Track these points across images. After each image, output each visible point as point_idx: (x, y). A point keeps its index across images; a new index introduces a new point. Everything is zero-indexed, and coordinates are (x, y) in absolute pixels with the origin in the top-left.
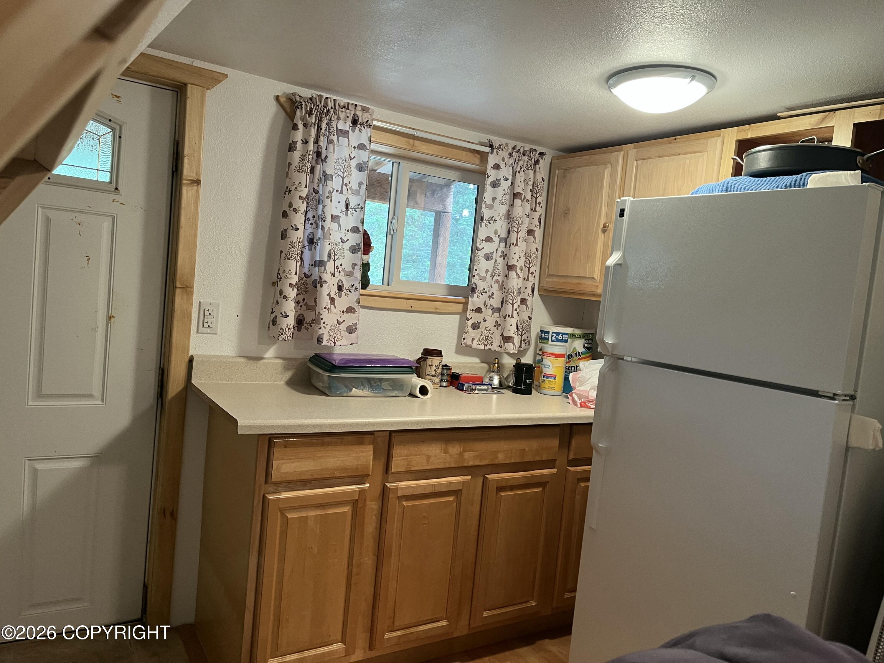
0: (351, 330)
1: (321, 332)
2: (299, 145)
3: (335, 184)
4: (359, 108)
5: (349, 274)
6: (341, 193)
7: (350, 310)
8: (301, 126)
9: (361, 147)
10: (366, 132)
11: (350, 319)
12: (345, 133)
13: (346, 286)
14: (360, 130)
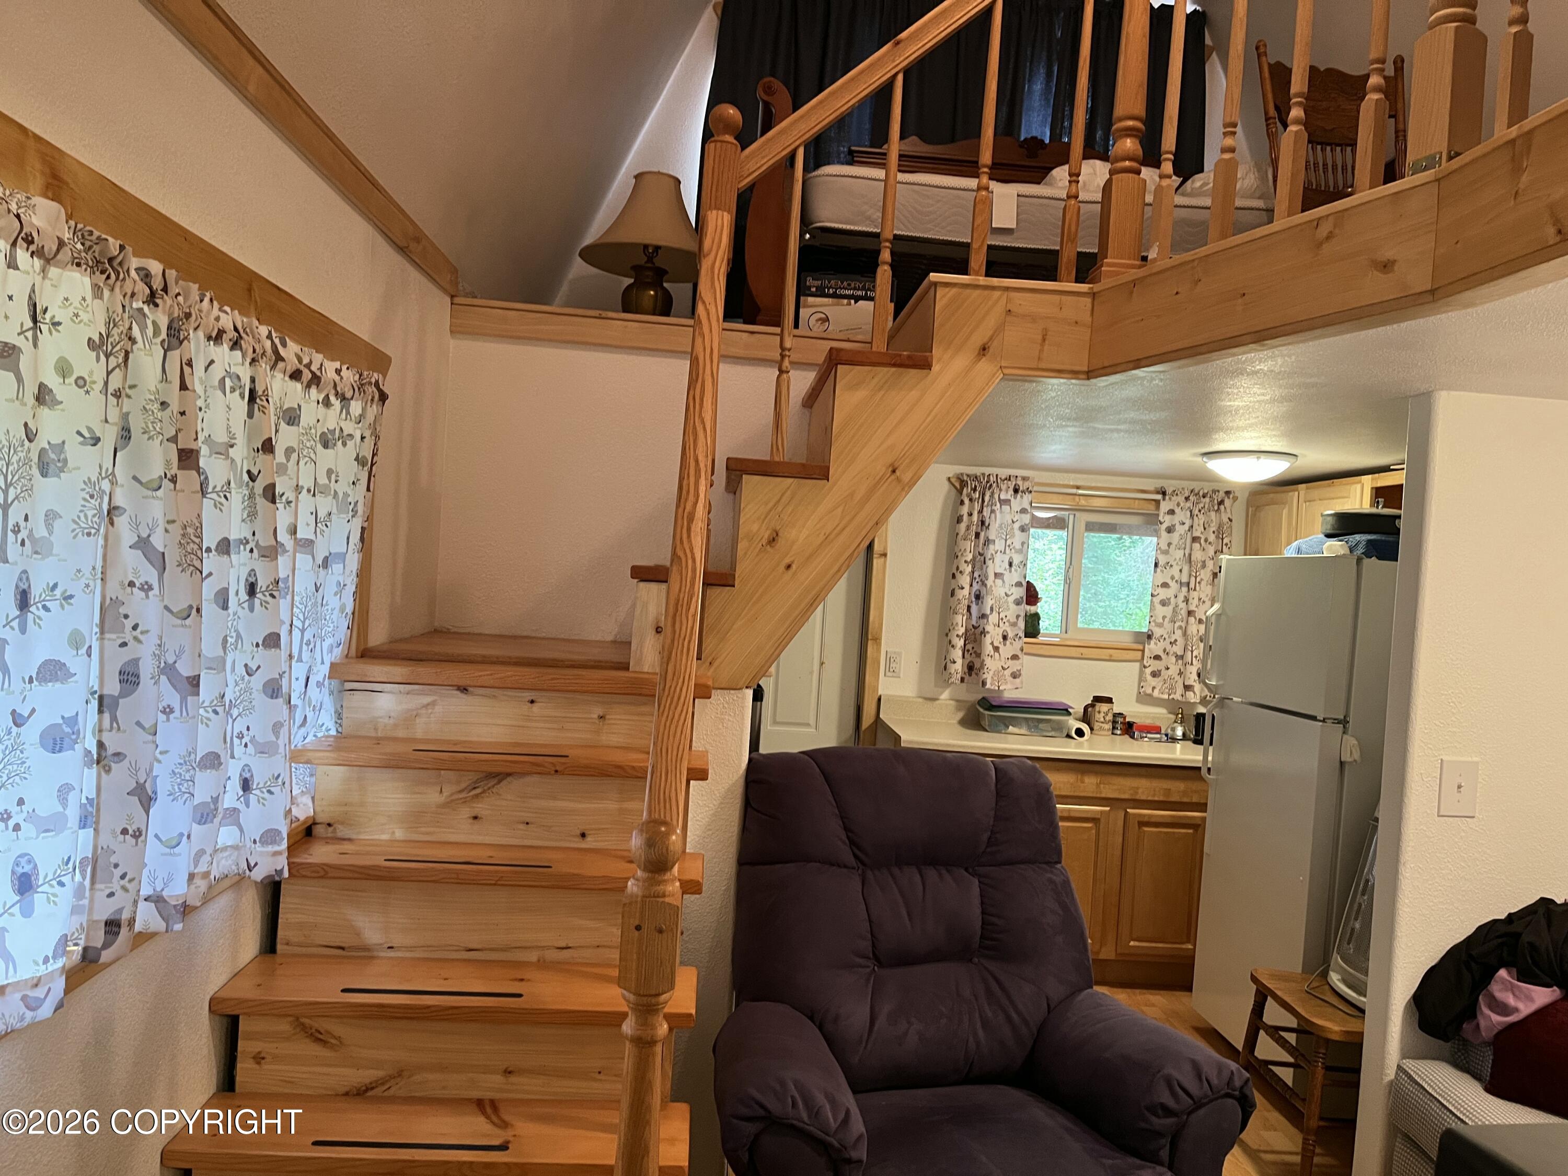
0: (1015, 676)
1: (985, 676)
2: (965, 518)
3: (999, 545)
4: (1019, 478)
5: (1014, 625)
6: (1005, 553)
7: (1015, 657)
8: (967, 501)
9: (1023, 511)
10: (1027, 498)
11: (1014, 666)
12: (1007, 502)
13: (1011, 635)
14: (1022, 497)
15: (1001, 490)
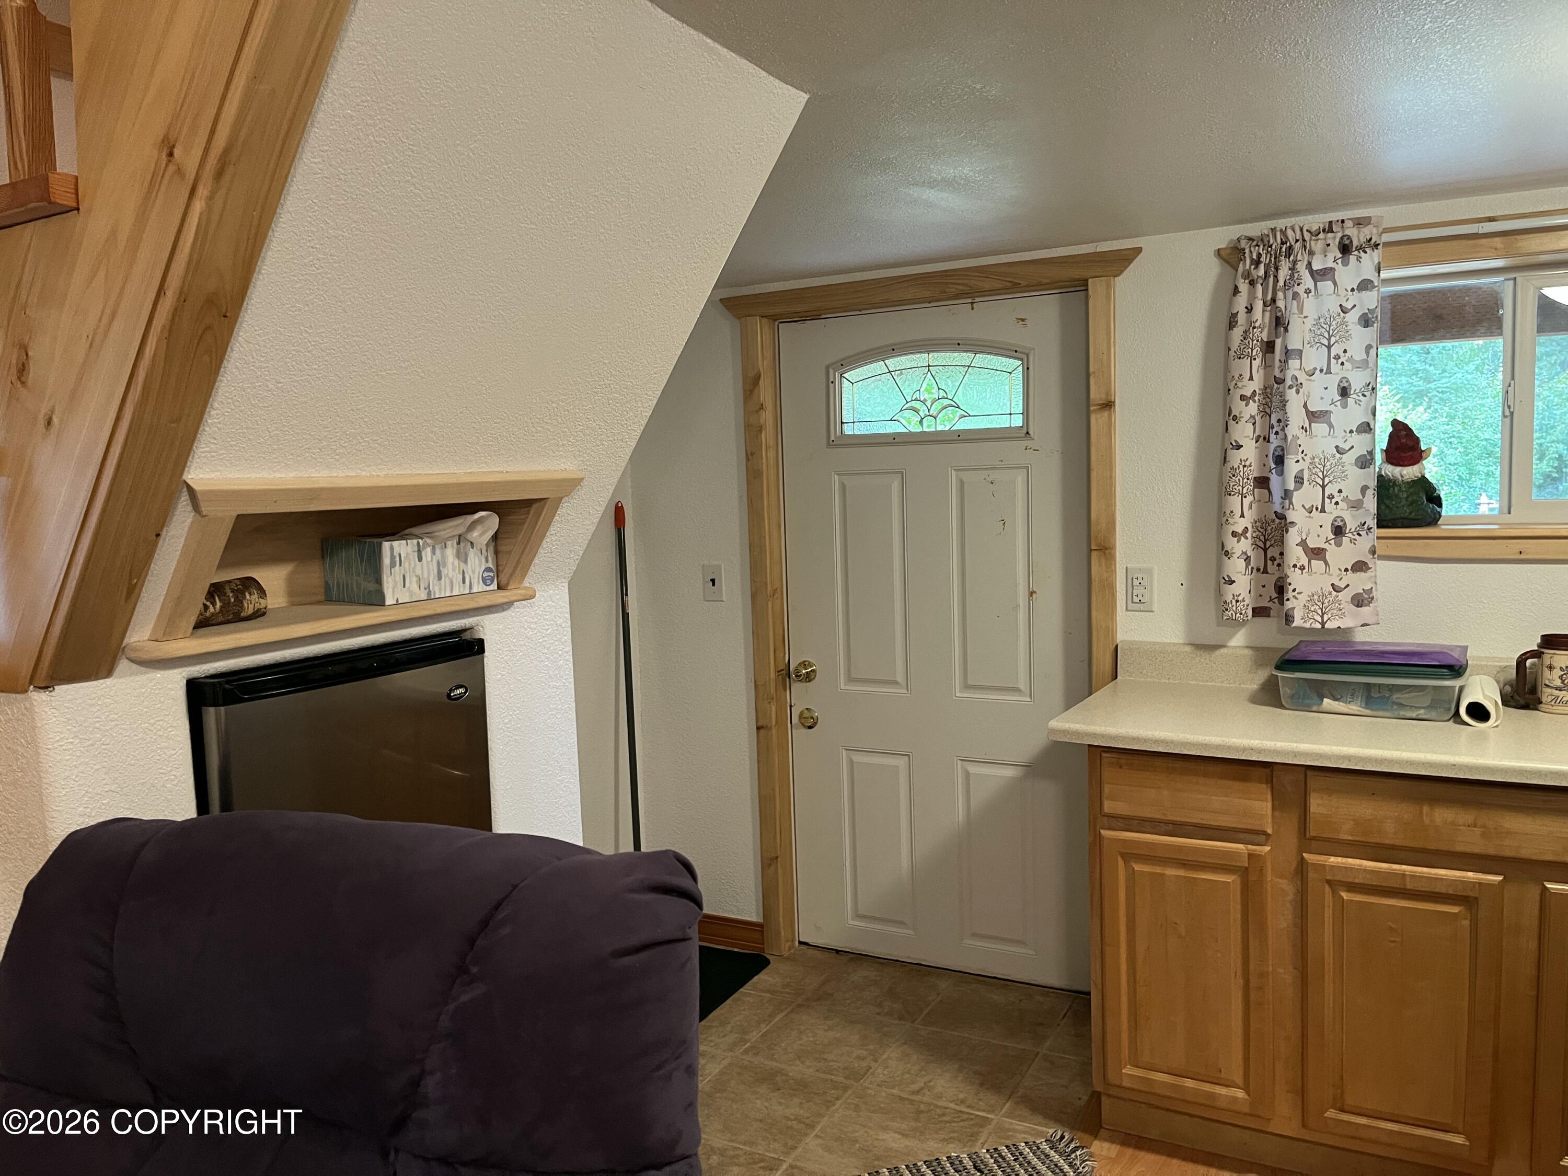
0: (1359, 601)
2: (1242, 318)
3: (1314, 357)
4: (1349, 224)
5: (1356, 505)
6: (1329, 372)
7: (1360, 567)
8: (1243, 287)
9: (1365, 285)
10: (1370, 259)
11: (1359, 583)
12: (1325, 274)
13: (1351, 525)
14: (1359, 259)
15: (1311, 253)
